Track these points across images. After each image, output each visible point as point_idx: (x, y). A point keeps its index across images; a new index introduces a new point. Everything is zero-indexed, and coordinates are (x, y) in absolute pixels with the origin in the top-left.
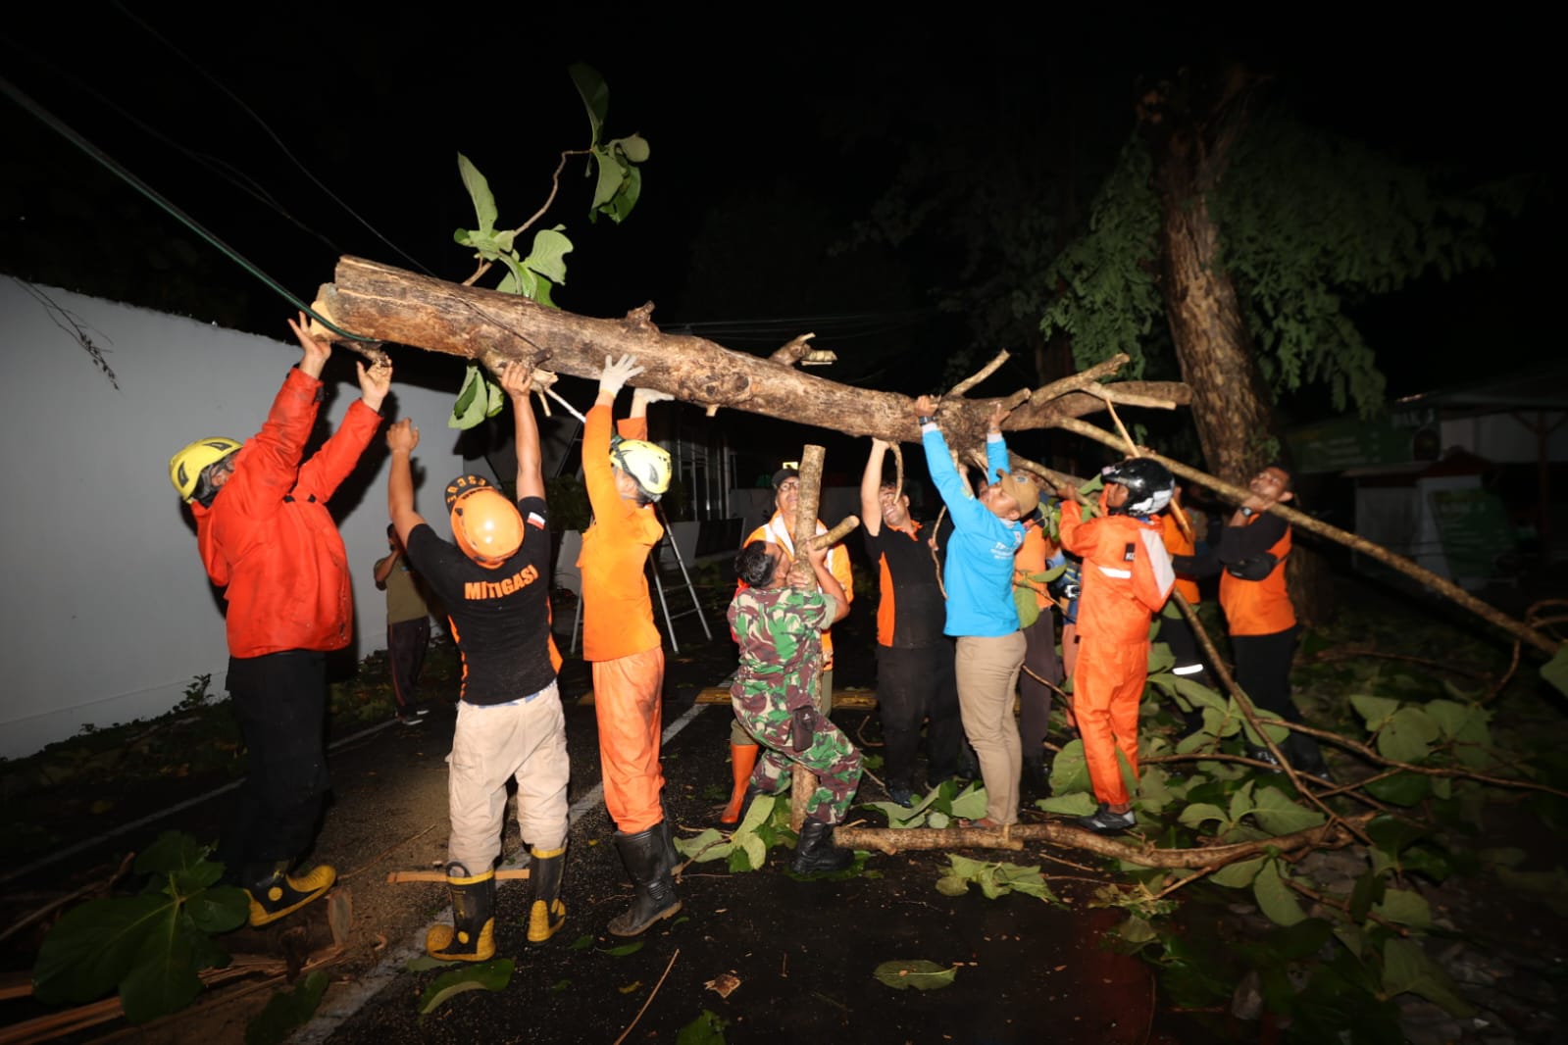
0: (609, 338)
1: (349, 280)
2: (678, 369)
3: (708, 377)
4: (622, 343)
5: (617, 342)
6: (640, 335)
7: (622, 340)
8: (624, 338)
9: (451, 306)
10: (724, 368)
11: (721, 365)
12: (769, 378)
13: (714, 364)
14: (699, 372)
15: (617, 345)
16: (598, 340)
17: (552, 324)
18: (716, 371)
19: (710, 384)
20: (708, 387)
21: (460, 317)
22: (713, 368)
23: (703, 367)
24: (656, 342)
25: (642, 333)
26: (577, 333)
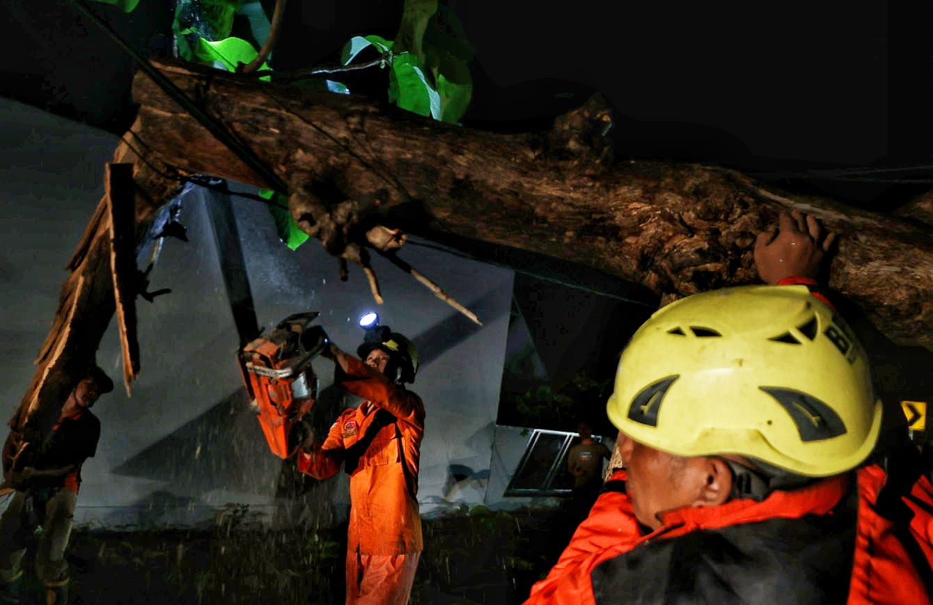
0: (500, 168)
1: (146, 92)
2: (637, 232)
3: (700, 251)
4: (522, 180)
5: (513, 177)
6: (561, 163)
7: (524, 174)
8: (527, 169)
9: (258, 122)
10: (743, 234)
11: (735, 227)
12: (865, 260)
13: (718, 225)
14: (680, 240)
15: (513, 183)
16: (478, 175)
17: (403, 146)
18: (722, 240)
19: (701, 267)
20: (696, 273)
21: (271, 139)
22: (716, 233)
23: (691, 231)
24: (593, 178)
25: (567, 159)
26: (444, 162)
